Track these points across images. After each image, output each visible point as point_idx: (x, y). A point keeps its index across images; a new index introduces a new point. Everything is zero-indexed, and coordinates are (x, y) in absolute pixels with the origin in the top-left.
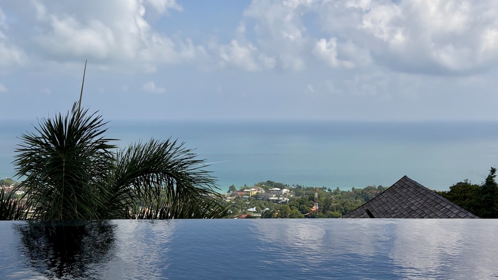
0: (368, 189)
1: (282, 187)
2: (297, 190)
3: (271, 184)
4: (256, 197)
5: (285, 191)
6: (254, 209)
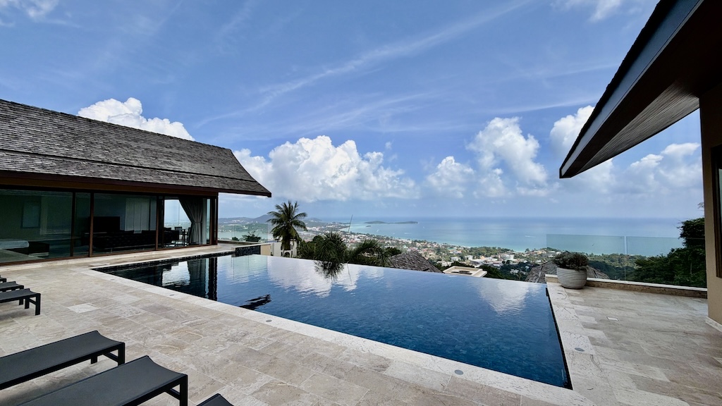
1: (556, 251)
4: (541, 255)
6: (540, 261)
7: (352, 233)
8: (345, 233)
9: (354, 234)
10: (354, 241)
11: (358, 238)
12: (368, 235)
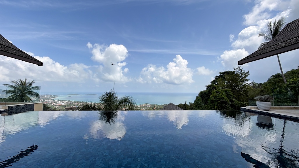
0: (164, 105)
1: (149, 104)
2: (152, 105)
3: (147, 104)
4: (144, 106)
5: (150, 105)
6: (144, 108)
7: (59, 101)
8: (54, 100)
9: (60, 101)
10: (60, 105)
11: (63, 103)
12: (69, 101)
